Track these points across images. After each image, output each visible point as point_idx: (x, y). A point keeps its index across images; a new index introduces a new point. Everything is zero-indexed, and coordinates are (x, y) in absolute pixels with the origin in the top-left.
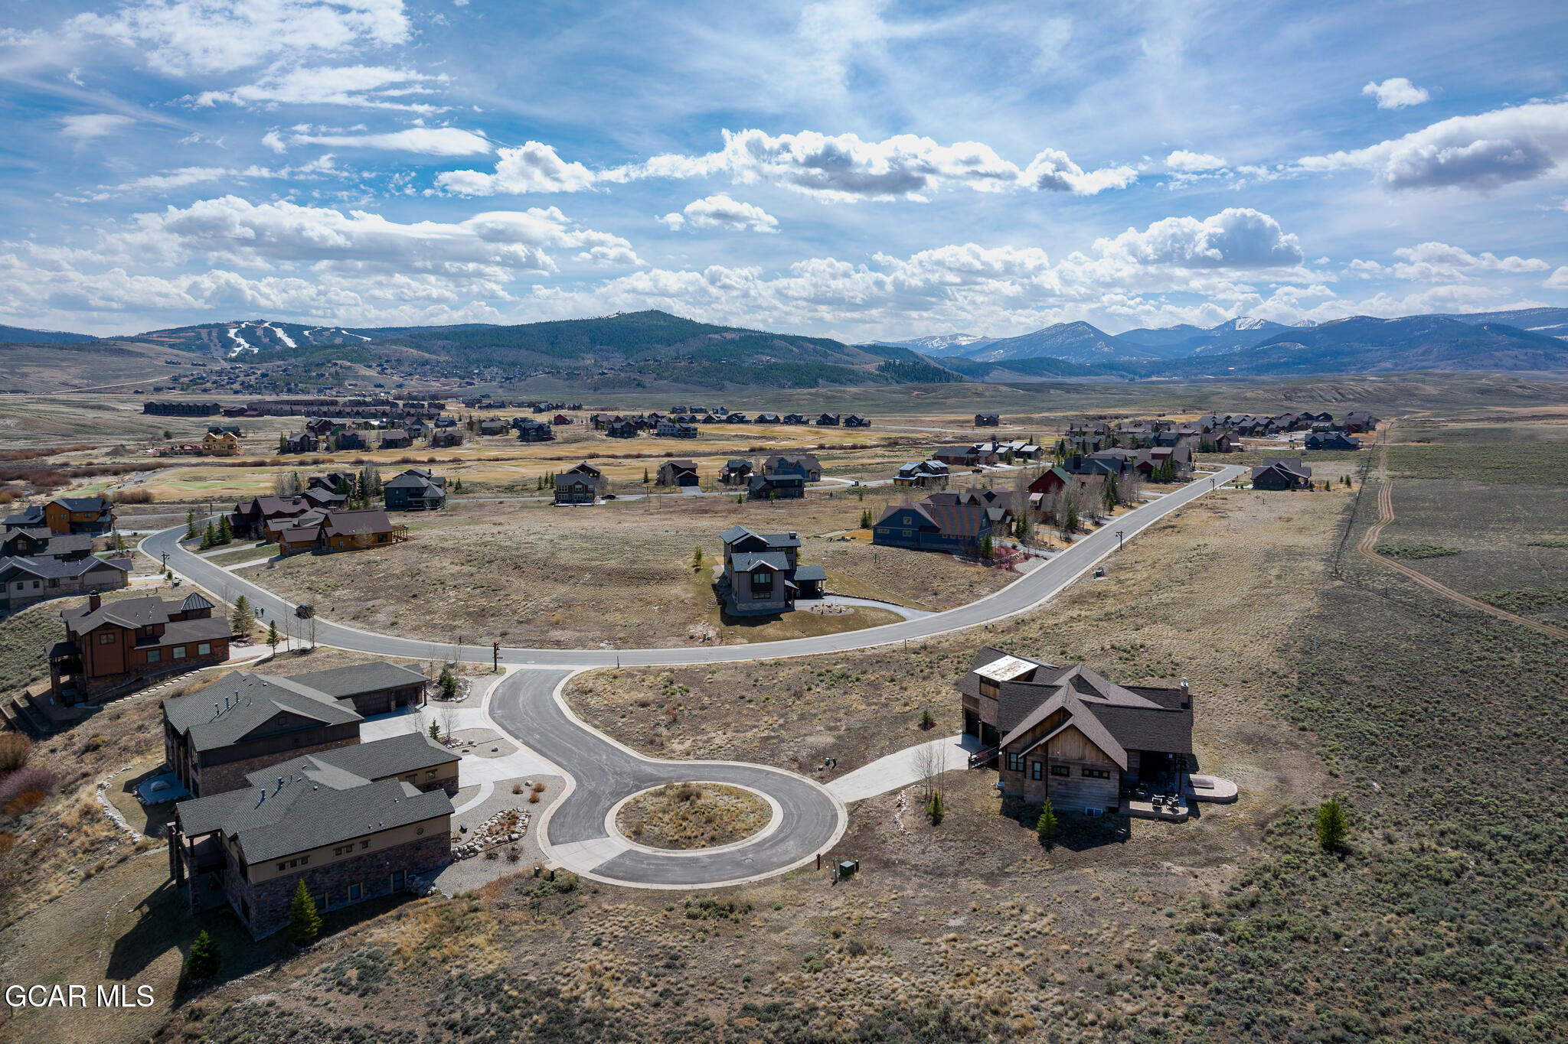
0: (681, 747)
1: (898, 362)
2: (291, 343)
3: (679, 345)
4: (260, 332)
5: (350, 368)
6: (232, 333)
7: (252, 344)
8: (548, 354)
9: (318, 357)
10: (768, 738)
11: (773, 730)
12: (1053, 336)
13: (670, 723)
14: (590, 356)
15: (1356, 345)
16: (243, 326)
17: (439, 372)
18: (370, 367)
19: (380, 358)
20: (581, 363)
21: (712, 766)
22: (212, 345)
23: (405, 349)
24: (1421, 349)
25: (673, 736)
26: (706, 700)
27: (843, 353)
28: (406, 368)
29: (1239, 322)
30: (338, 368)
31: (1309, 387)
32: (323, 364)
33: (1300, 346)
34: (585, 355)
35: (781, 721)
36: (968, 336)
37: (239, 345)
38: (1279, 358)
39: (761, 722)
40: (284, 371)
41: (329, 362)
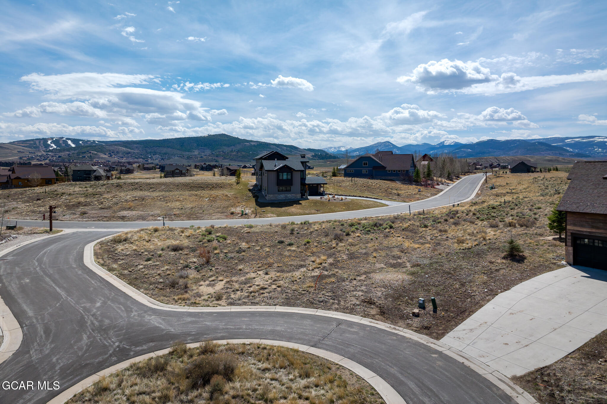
0: (211, 290)
1: (319, 154)
2: (73, 146)
3: (233, 147)
4: (61, 142)
5: (96, 154)
6: (49, 142)
7: (57, 146)
8: (180, 150)
9: (84, 150)
10: (320, 277)
11: (324, 269)
12: (377, 146)
13: (202, 265)
14: (197, 151)
15: (490, 150)
16: (54, 139)
17: (134, 157)
18: (106, 154)
19: (110, 151)
20: (193, 154)
21: (253, 314)
22: (40, 147)
23: (120, 148)
24: (514, 151)
25: (204, 279)
26: (244, 245)
27: (298, 151)
28: (121, 155)
29: (445, 142)
30: (91, 154)
31: (485, 157)
32: (85, 152)
33: (469, 150)
34: (195, 151)
35: (331, 260)
36: (344, 147)
37: (52, 147)
38: (462, 154)
39: (307, 262)
40: (68, 155)
41: (88, 151)
